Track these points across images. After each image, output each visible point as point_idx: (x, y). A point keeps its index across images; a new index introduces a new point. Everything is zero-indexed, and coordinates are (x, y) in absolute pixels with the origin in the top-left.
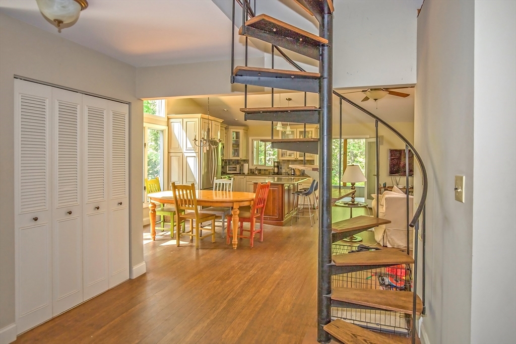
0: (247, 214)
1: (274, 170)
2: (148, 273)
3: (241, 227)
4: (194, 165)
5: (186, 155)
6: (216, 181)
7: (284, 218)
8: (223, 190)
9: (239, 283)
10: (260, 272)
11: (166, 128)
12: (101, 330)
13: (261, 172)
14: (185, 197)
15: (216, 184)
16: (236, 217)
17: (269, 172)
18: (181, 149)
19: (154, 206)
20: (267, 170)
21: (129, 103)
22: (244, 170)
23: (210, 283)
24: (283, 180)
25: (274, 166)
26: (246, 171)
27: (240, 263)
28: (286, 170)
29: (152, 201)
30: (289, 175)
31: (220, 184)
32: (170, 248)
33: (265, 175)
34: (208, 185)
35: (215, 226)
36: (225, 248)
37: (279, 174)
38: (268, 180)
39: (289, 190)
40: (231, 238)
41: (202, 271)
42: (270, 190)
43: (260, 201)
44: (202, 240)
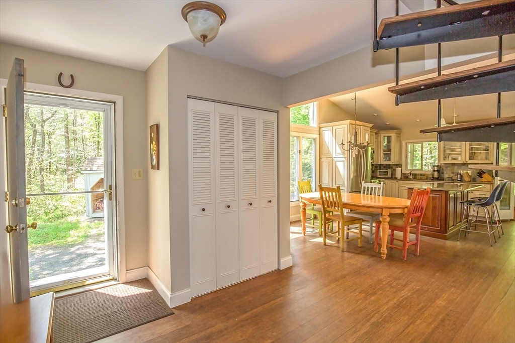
0: (400, 223)
1: (433, 175)
2: (294, 267)
3: (392, 235)
4: (343, 168)
5: (335, 159)
6: (364, 185)
7: (448, 231)
8: (371, 194)
9: (387, 303)
10: (415, 296)
11: (317, 136)
12: (246, 315)
13: (416, 177)
14: (331, 199)
15: (364, 188)
16: (386, 225)
17: (427, 178)
18: (331, 154)
19: (305, 205)
20: (424, 175)
21: (277, 112)
22: (396, 174)
23: (352, 294)
24: (445, 186)
25: (434, 171)
26: (398, 176)
27: (389, 277)
28: (449, 175)
29: (303, 201)
30: (453, 180)
31: (368, 188)
32: (317, 245)
33: (421, 180)
34: (356, 189)
35: (361, 230)
36: (373, 256)
37: (440, 180)
38: (426, 186)
39: (455, 198)
40: (380, 245)
41: (345, 277)
42: (430, 197)
43: (417, 209)
44: (348, 242)
